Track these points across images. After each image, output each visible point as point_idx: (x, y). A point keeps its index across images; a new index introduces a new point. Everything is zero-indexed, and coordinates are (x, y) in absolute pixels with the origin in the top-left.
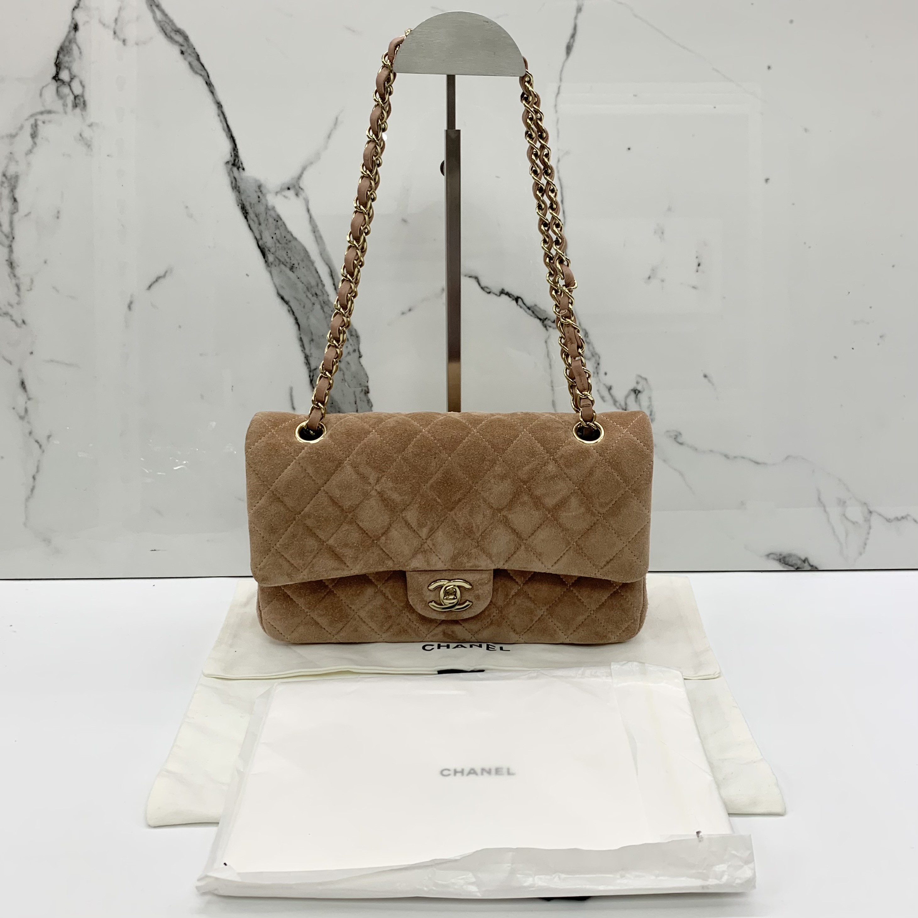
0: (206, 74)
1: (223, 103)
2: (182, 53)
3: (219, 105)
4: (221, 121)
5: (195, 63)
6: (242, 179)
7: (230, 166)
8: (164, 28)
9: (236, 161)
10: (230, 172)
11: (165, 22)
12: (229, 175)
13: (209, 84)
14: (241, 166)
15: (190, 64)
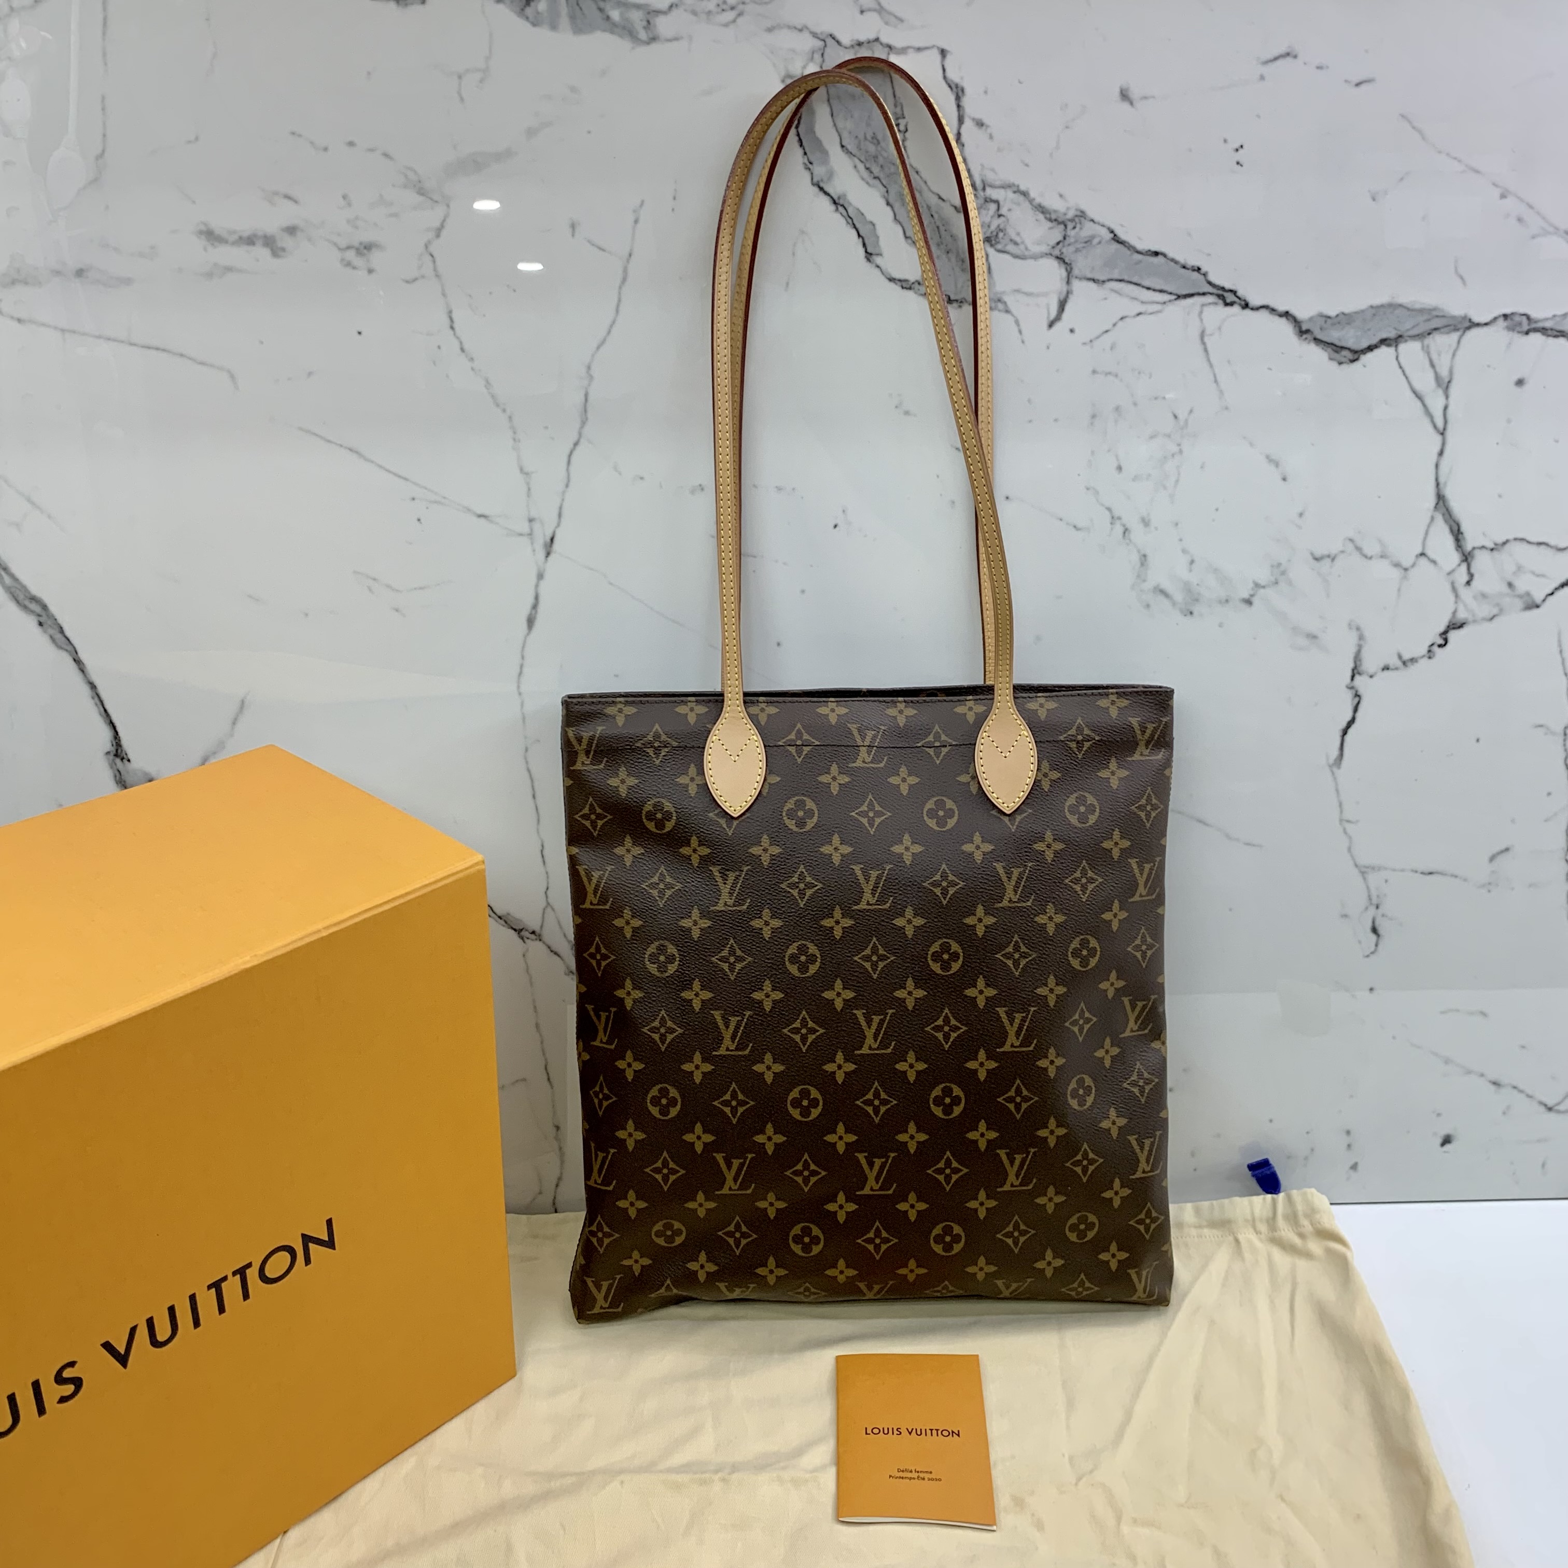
0: (73, 650)
1: (97, 682)
2: (41, 624)
3: (93, 686)
4: (96, 704)
5: (58, 636)
6: (128, 772)
7: (111, 757)
8: (16, 595)
9: (119, 751)
10: (112, 765)
11: (16, 588)
12: (111, 767)
13: (78, 661)
14: (125, 756)
15: (52, 638)
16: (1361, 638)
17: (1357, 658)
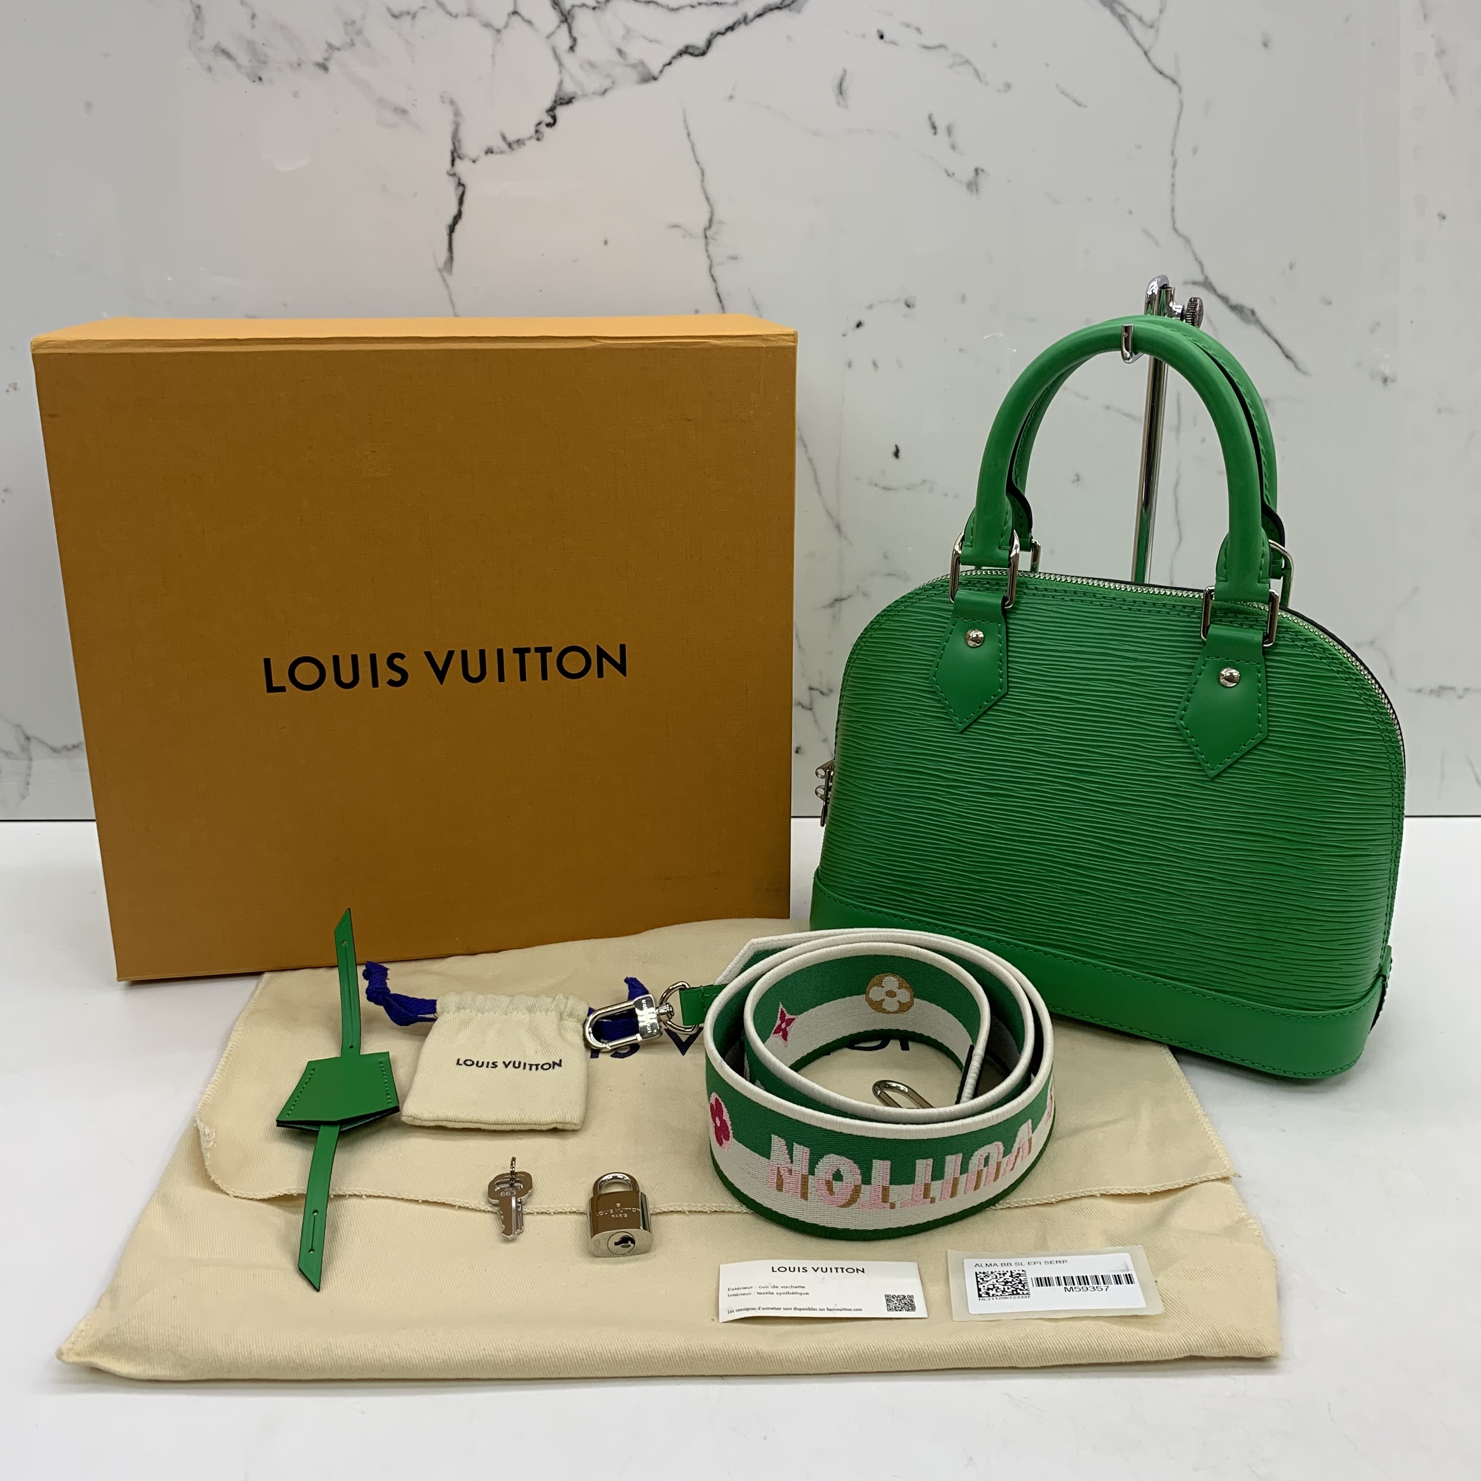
16: (457, 113)
17: (455, 139)
